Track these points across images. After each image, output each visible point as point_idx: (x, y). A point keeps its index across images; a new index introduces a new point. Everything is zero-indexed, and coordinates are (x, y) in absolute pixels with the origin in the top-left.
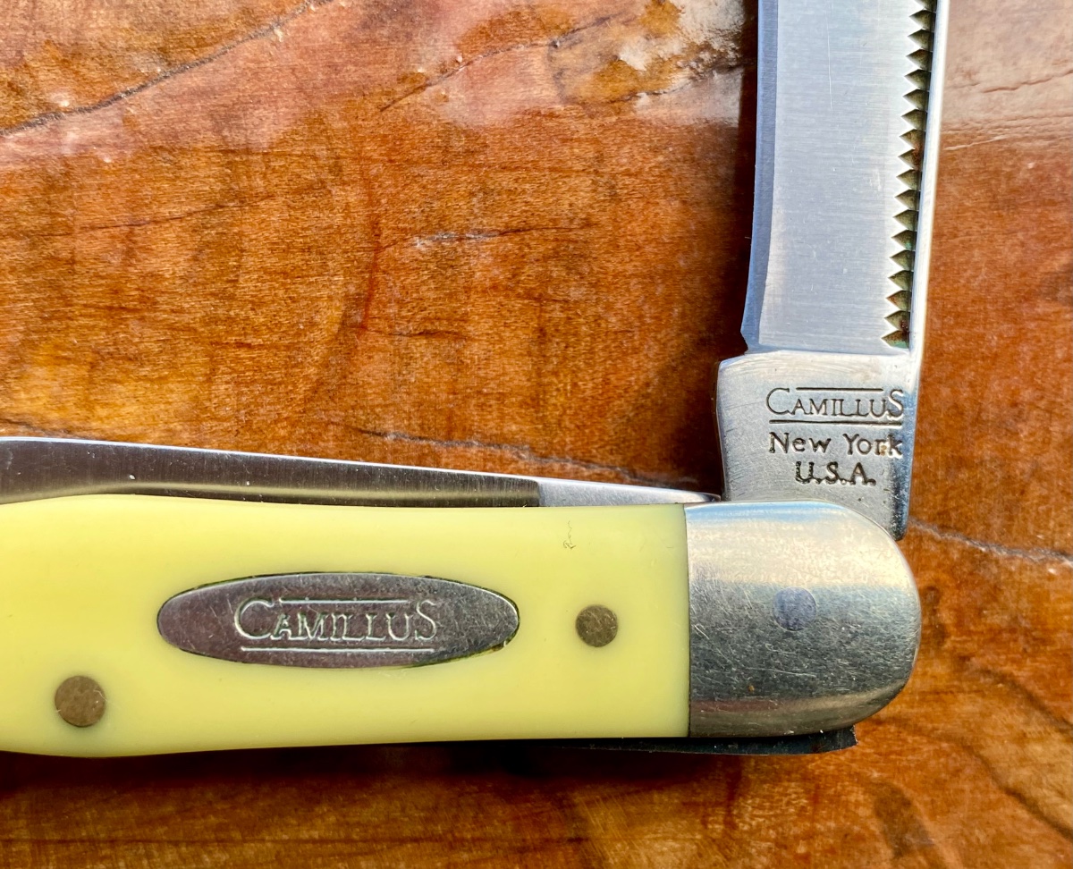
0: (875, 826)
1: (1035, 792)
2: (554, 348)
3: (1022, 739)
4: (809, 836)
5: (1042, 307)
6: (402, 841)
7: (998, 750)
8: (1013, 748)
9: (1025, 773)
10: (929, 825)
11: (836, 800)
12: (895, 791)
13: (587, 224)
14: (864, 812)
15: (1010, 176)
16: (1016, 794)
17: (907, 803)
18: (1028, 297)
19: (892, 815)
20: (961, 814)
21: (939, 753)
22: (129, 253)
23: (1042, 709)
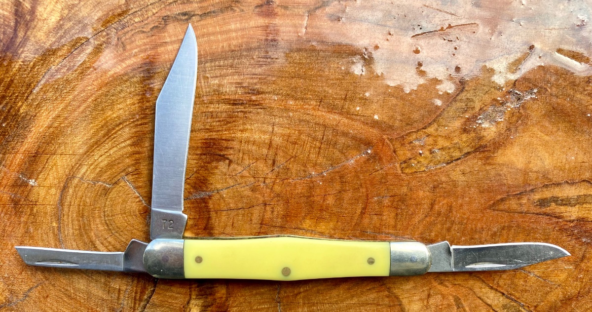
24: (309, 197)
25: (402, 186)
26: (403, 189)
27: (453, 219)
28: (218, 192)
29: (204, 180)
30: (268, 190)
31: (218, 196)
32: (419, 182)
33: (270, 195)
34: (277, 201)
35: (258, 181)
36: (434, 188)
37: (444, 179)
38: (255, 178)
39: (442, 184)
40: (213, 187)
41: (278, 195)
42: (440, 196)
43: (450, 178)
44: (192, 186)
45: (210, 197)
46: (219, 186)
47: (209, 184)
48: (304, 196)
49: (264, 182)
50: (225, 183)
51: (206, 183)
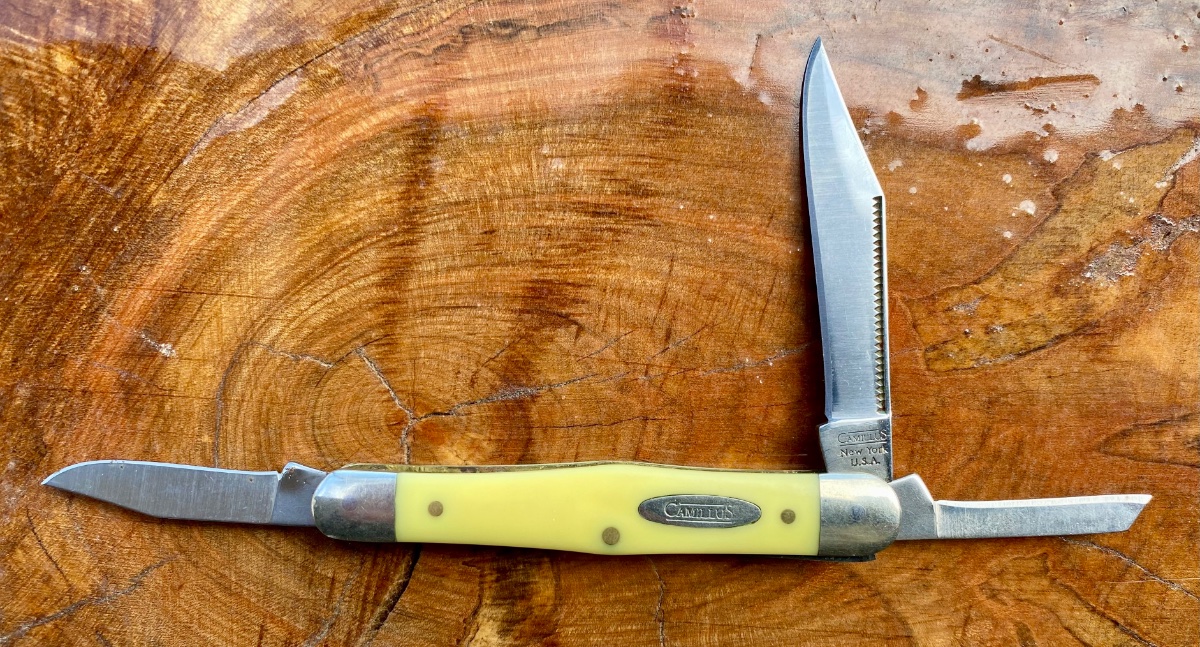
0: (1016, 638)
1: (1075, 629)
2: (917, 458)
3: (1072, 609)
4: (992, 640)
5: (1094, 454)
6: (845, 633)
7: (1064, 613)
8: (1069, 612)
9: (1072, 622)
10: (1036, 639)
11: (1003, 627)
12: (1024, 625)
13: (933, 414)
14: (1013, 632)
15: (1087, 406)
16: (1068, 629)
17: (1028, 630)
18: (1089, 450)
19: (1022, 634)
20: (1046, 635)
21: (1042, 613)
22: (766, 416)
23: (1081, 599)
24: (736, 407)
25: (925, 395)
26: (929, 403)
27: (1024, 467)
28: (550, 390)
29: (524, 364)
30: (653, 390)
31: (550, 398)
32: (960, 390)
33: (656, 399)
34: (669, 413)
35: (635, 371)
36: (990, 402)
37: (1010, 386)
38: (627, 364)
39: (1006, 395)
40: (541, 378)
41: (673, 402)
42: (1001, 421)
43: (1023, 385)
44: (497, 374)
45: (534, 398)
46: (552, 377)
47: (533, 371)
48: (726, 406)
49: (646, 373)
50: (567, 371)
51: (528, 369)
